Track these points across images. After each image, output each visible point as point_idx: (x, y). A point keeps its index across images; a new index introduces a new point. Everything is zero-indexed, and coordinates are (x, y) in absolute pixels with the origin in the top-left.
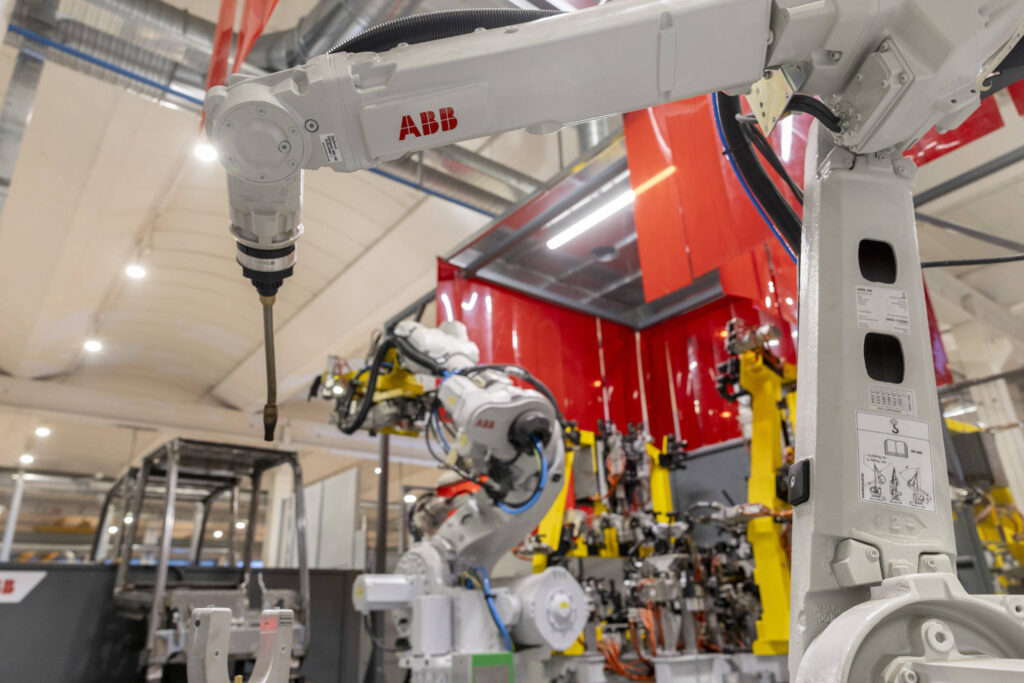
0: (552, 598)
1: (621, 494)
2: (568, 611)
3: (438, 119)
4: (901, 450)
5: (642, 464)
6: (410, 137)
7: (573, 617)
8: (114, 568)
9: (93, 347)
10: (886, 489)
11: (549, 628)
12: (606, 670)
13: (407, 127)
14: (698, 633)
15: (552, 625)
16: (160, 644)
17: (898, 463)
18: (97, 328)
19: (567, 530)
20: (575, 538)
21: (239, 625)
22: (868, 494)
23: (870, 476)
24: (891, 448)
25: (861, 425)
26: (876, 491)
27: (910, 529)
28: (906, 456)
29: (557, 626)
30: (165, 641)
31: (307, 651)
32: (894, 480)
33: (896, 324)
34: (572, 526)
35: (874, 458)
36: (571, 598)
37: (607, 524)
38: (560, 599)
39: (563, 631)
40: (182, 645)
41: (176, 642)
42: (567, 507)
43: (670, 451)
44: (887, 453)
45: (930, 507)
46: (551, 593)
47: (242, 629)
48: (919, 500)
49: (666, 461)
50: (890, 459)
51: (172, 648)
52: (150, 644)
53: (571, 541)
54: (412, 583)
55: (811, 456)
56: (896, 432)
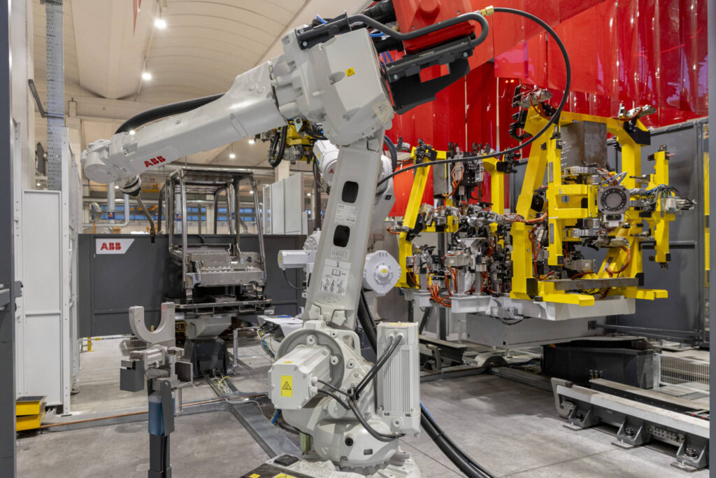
0: (377, 267)
1: (462, 192)
2: (387, 274)
3: (157, 160)
4: (338, 273)
5: (478, 173)
6: (149, 166)
7: (391, 276)
8: (167, 236)
9: (147, 77)
10: (329, 288)
11: (376, 283)
12: (431, 300)
13: (147, 164)
14: (482, 284)
15: (377, 281)
16: (189, 280)
17: (335, 278)
18: (147, 63)
19: (421, 216)
20: (425, 222)
21: (228, 270)
22: (323, 289)
23: (324, 282)
24: (334, 273)
25: (326, 263)
26: (325, 288)
27: (335, 302)
28: (339, 275)
29: (379, 281)
30: (191, 278)
31: (266, 283)
32: (333, 284)
33: (350, 222)
34: (425, 214)
35: (328, 276)
36: (389, 267)
37: (449, 212)
38: (382, 267)
39: (384, 284)
40: (200, 279)
41: (197, 279)
42: (423, 202)
43: (506, 160)
44: (333, 274)
45: (343, 294)
46: (377, 265)
47: (230, 272)
48: (340, 292)
49: (501, 167)
50: (333, 277)
51: (195, 282)
52: (184, 280)
53: (423, 223)
54: (309, 254)
55: (311, 272)
56: (338, 266)
